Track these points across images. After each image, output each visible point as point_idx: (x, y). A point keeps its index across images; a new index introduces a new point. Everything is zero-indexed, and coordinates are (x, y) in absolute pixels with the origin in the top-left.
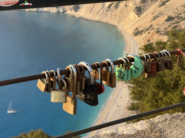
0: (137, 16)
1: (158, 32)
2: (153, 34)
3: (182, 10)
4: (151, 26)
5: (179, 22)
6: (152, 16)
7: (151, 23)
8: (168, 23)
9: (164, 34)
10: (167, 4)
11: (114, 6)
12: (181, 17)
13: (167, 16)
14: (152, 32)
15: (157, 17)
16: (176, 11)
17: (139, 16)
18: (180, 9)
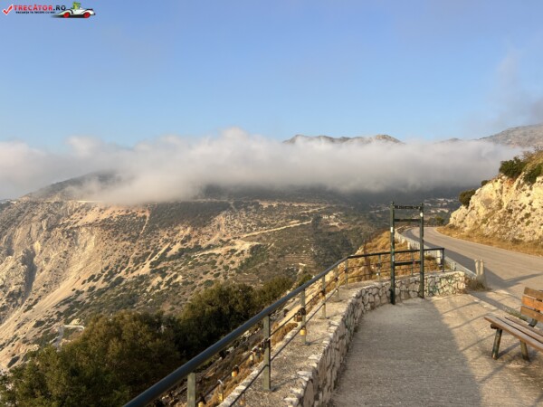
1: (24, 342)
2: (18, 346)
3: (54, 312)
4: (16, 336)
5: (51, 326)
6: (16, 324)
7: (15, 333)
8: (38, 329)
9: (33, 343)
10: (34, 307)
12: (53, 320)
13: (35, 321)
14: (17, 343)
15: (23, 324)
16: (47, 314)
18: (51, 310)
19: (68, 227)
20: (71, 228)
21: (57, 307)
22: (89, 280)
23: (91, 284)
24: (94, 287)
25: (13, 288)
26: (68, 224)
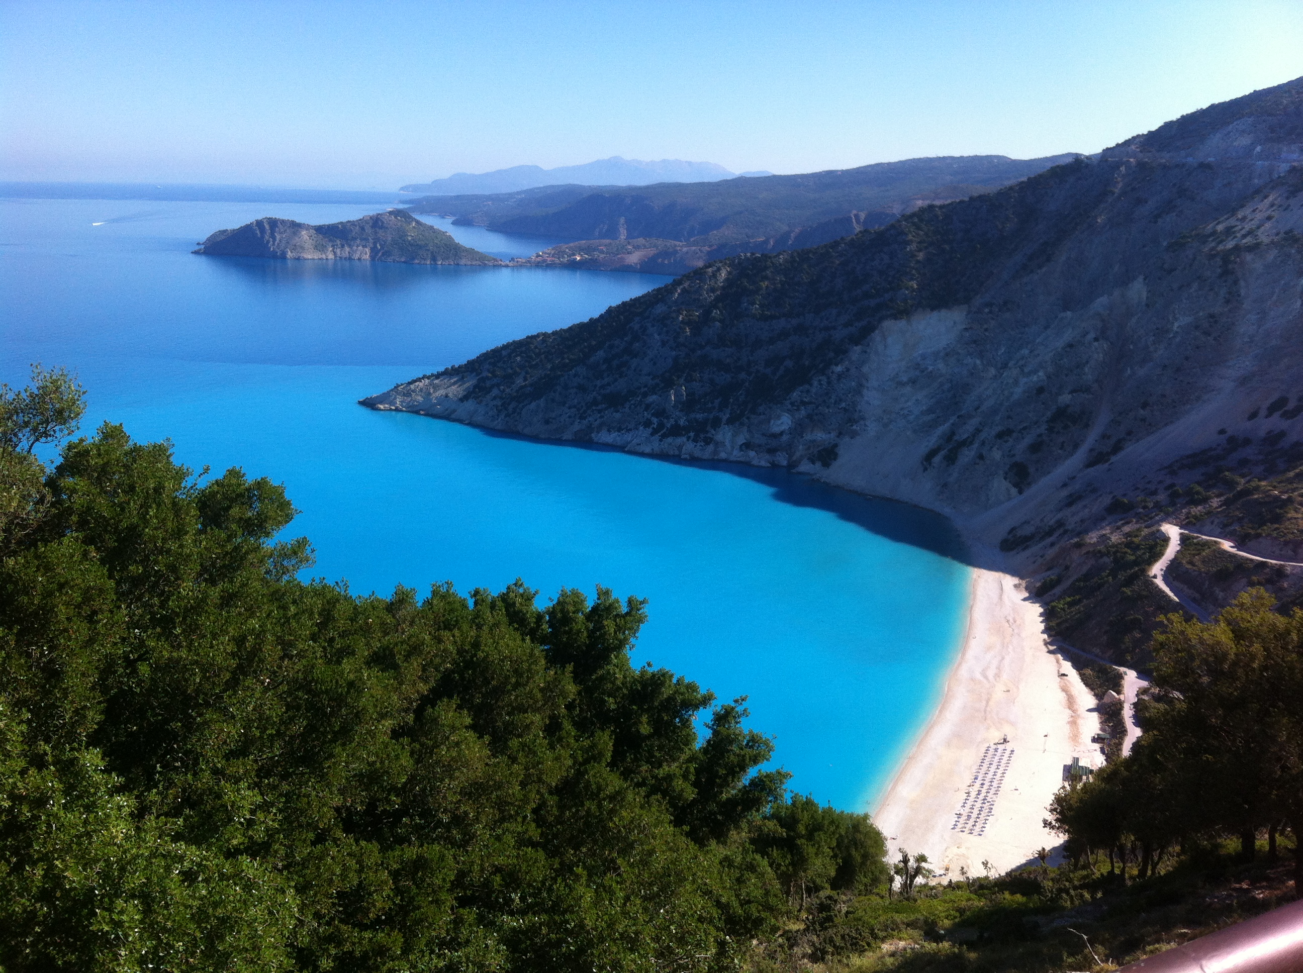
0: (1014, 491)
3: (1160, 482)
4: (1060, 524)
6: (1065, 493)
7: (1059, 516)
10: (1113, 459)
11: (944, 458)
13: (1111, 496)
15: (1080, 497)
17: (1020, 492)
18: (1155, 476)
19: (1230, 245)
20: (1237, 248)
21: (1171, 470)
22: (1272, 409)
23: (1276, 422)
24: (1282, 434)
25: (1065, 398)
26: (1229, 231)
